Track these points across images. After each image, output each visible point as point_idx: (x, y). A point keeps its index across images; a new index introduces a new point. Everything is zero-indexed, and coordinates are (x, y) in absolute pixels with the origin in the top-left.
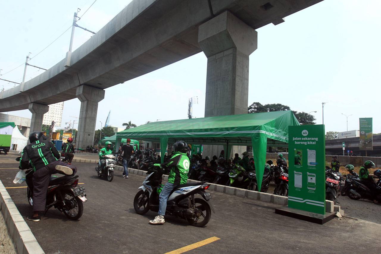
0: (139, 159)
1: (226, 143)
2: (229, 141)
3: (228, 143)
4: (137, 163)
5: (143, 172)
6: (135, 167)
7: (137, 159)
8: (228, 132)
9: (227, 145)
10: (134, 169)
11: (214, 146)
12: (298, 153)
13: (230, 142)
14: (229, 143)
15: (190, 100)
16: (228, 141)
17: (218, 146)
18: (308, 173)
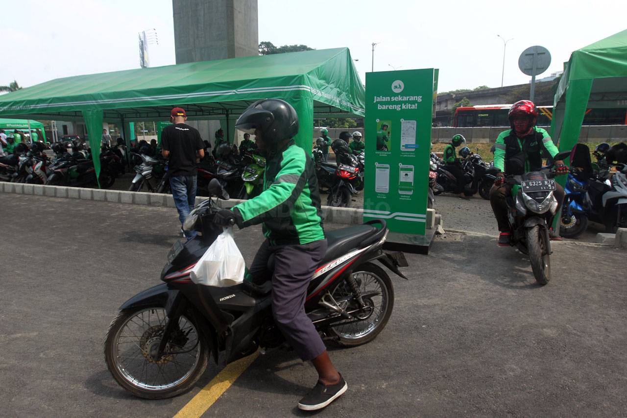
0: (41, 162)
1: (225, 116)
2: (230, 110)
3: (227, 115)
4: (38, 172)
5: (56, 188)
6: (37, 180)
7: (38, 162)
8: (234, 91)
9: (226, 118)
10: (32, 185)
11: (202, 122)
12: (384, 127)
13: (232, 114)
14: (230, 115)
15: (142, 36)
16: (227, 111)
17: (208, 122)
18: (401, 165)
